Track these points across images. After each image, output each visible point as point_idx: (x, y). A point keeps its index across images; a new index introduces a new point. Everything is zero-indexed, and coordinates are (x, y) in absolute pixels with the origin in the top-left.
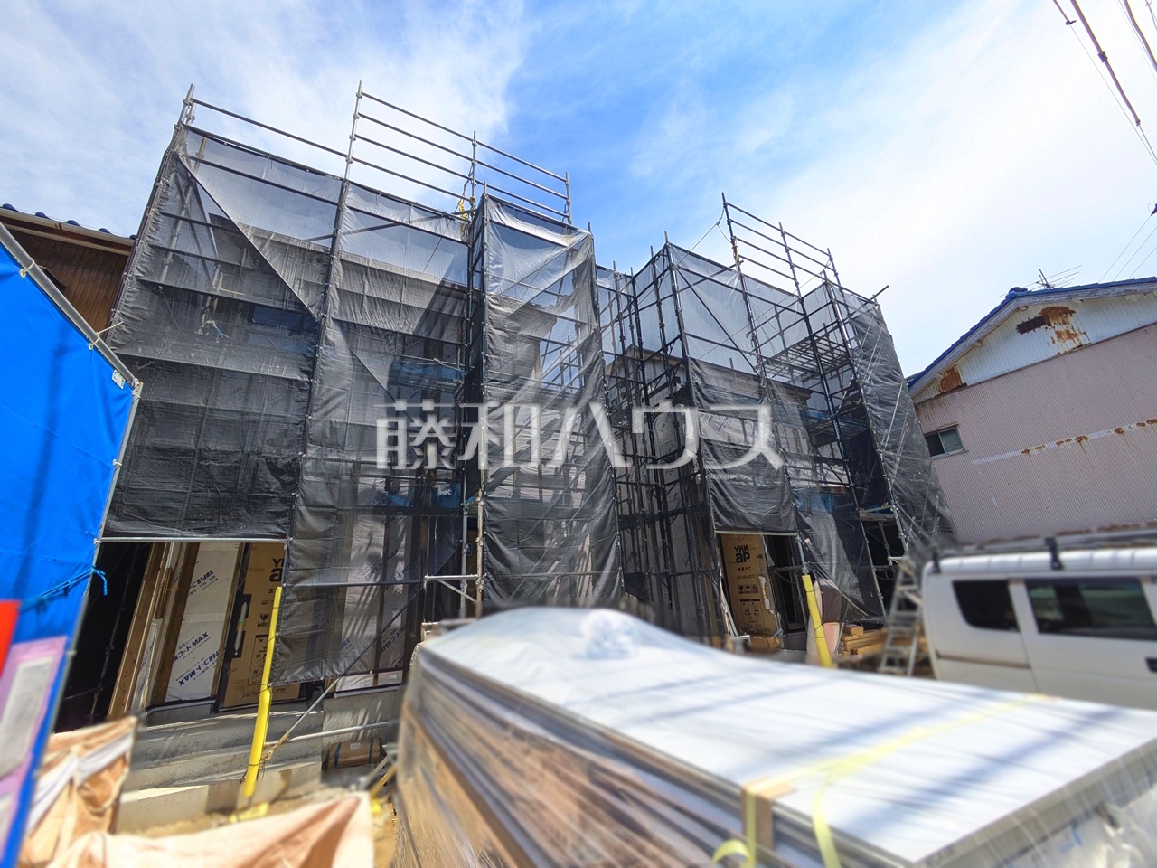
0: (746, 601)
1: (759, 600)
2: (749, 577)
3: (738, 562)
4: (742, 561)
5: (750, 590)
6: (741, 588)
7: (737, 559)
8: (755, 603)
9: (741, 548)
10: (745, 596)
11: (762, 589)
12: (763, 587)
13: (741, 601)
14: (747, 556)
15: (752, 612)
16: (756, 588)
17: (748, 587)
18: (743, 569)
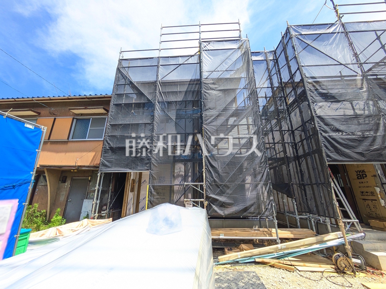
0: (367, 200)
1: (376, 200)
2: (367, 187)
3: (359, 179)
4: (361, 178)
5: (368, 194)
6: (363, 192)
7: (358, 177)
8: (373, 201)
9: (360, 172)
10: (366, 197)
11: (377, 194)
12: (379, 193)
13: (363, 199)
14: (364, 176)
15: (372, 207)
16: (373, 193)
17: (367, 192)
18: (362, 183)
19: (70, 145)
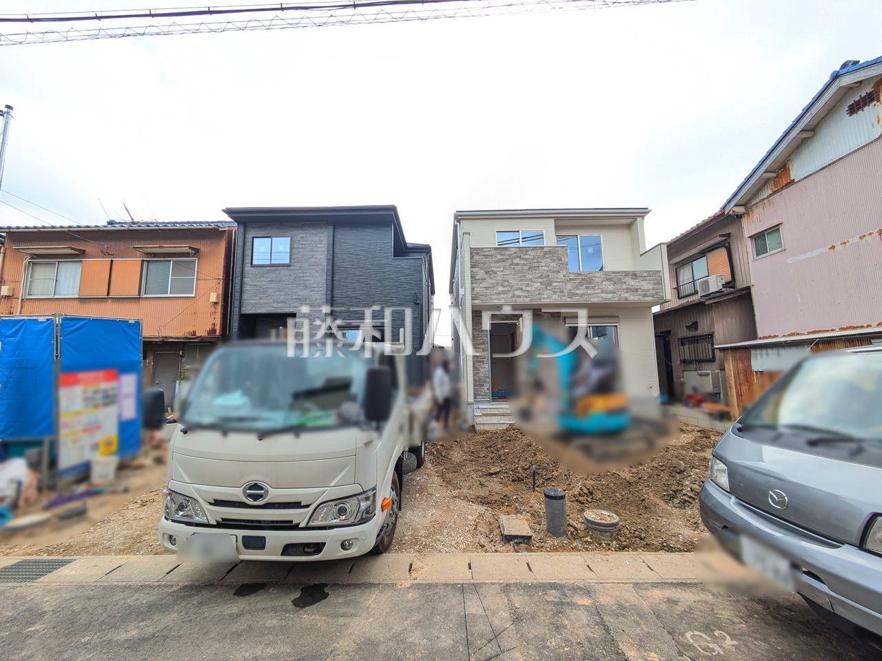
19: (143, 303)
